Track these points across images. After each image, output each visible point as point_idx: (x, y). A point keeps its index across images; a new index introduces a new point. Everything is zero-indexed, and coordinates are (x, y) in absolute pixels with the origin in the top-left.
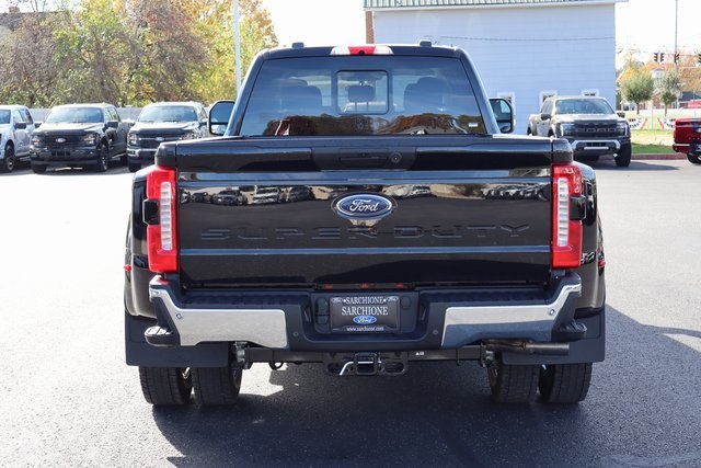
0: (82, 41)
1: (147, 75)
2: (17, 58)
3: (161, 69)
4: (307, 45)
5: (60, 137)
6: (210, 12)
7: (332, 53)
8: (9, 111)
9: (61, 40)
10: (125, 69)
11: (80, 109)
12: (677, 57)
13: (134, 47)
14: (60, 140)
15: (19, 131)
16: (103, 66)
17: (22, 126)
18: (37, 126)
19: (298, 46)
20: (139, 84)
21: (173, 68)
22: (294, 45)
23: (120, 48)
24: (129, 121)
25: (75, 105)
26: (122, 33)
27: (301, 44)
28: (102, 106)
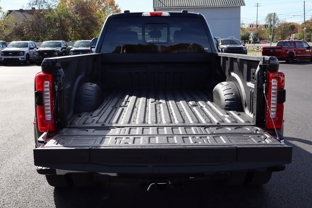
0: (55, 19)
1: (78, 31)
2: (33, 25)
3: (83, 29)
4: (131, 12)
5: (45, 52)
6: (101, 10)
7: (142, 15)
8: (28, 43)
9: (48, 18)
10: (70, 29)
11: (52, 42)
12: (257, 26)
13: (74, 21)
14: (45, 54)
15: (31, 50)
16: (63, 28)
17: (33, 49)
18: (38, 48)
19: (127, 12)
20: (75, 34)
21: (87, 29)
22: (125, 12)
23: (68, 21)
24: (70, 47)
25: (51, 41)
26: (69, 16)
27: (128, 11)
28: (61, 41)
